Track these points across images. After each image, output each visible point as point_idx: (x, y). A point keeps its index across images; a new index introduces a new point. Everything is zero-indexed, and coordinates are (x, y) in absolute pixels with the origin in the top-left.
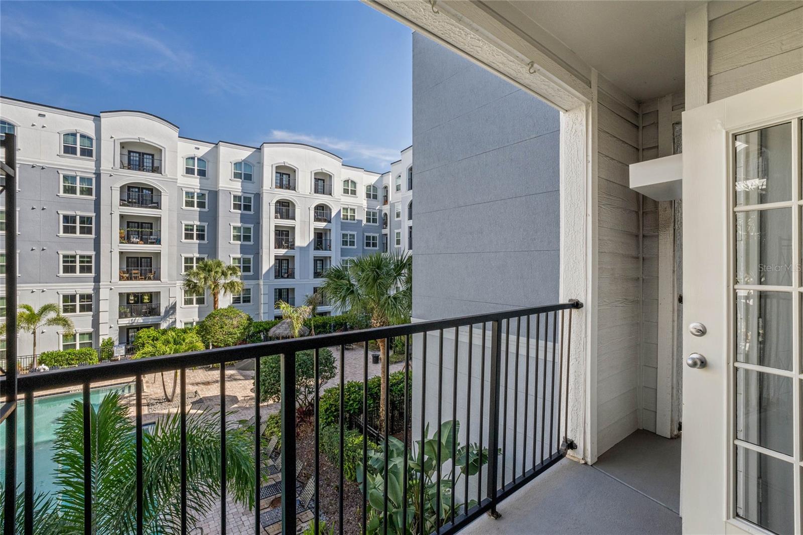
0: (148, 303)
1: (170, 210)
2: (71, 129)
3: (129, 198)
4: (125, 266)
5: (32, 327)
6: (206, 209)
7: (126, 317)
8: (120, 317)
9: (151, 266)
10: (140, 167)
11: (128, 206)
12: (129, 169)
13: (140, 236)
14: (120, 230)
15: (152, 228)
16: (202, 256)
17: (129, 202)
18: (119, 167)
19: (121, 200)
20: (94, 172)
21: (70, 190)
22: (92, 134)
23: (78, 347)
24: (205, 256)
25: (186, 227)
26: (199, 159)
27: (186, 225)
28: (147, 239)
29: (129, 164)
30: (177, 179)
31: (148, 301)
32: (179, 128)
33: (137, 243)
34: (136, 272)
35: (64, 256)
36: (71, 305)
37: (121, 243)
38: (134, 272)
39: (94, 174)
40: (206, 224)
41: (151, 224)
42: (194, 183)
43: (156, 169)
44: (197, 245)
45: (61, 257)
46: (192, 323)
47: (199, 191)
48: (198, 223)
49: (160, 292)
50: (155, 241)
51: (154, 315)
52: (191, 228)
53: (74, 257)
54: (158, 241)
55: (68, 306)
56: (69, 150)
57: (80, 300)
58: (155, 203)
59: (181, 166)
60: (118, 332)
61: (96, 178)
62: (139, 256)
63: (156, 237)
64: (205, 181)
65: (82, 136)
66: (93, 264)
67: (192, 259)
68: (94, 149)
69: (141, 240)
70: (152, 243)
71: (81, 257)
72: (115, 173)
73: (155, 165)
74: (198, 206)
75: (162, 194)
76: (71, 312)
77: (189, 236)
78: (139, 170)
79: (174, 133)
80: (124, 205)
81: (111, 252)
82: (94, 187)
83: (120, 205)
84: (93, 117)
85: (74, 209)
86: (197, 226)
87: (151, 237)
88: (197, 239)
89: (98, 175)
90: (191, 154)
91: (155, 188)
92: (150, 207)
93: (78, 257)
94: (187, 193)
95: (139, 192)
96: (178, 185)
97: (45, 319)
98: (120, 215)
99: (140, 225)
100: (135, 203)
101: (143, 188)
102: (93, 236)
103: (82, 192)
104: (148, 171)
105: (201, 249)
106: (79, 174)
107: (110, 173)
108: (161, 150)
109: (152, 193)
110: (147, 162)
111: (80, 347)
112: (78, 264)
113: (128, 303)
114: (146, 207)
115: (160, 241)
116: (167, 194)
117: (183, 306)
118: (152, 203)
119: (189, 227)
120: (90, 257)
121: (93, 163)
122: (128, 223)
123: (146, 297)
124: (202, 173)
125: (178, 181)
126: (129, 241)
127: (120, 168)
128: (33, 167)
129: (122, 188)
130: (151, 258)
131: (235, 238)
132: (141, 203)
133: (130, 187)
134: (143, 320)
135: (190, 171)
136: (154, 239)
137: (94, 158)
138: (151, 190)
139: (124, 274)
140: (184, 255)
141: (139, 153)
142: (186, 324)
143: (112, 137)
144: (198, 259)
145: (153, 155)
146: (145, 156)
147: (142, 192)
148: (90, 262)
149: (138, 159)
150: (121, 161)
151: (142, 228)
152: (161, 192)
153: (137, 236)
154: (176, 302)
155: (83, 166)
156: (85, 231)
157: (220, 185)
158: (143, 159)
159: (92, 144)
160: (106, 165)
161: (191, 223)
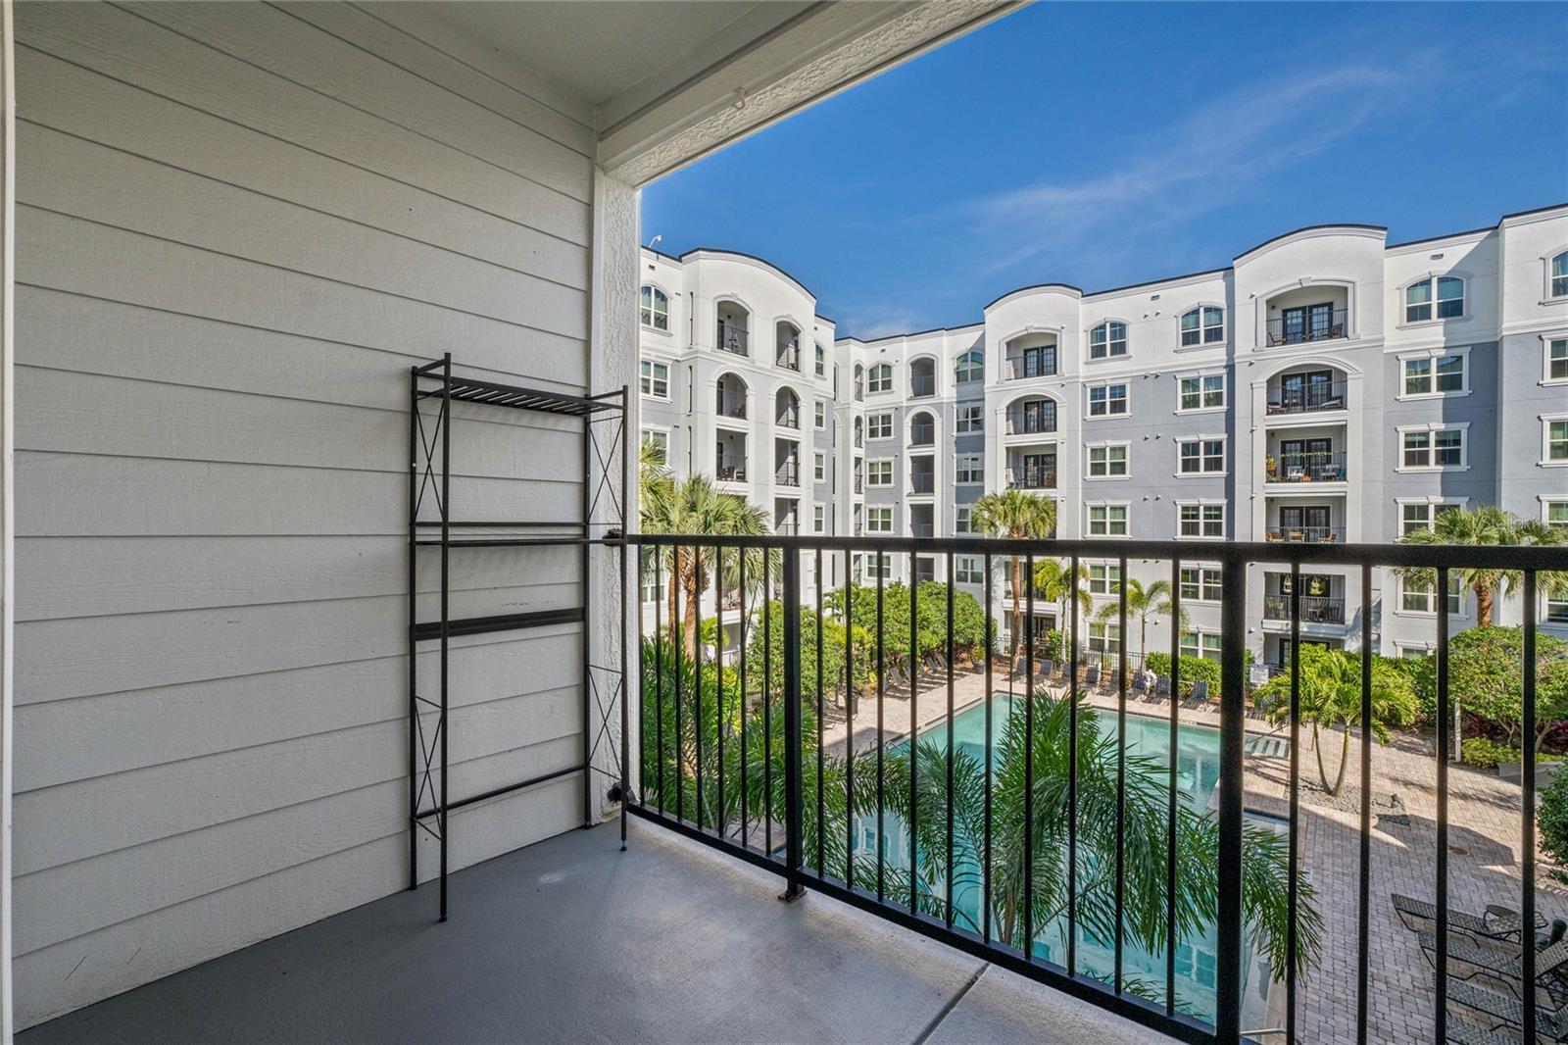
0: (1318, 595)
1: (1366, 408)
2: (1190, 304)
3: (1284, 397)
4: (1277, 524)
5: (1140, 611)
6: (1465, 391)
7: (1277, 617)
8: (1267, 617)
9: (1328, 524)
10: (1306, 334)
11: (1282, 412)
12: (1284, 343)
13: (1306, 465)
14: (1267, 458)
15: (1329, 450)
16: (1452, 501)
17: (1284, 405)
18: (1265, 344)
19: (1269, 403)
20: (1225, 364)
21: (1191, 402)
22: (1221, 302)
23: (1201, 656)
24: (1462, 501)
25: (1410, 439)
26: (1441, 280)
27: (1406, 435)
28: (1317, 471)
29: (1285, 334)
30: (1383, 340)
31: (1319, 593)
32: (1385, 229)
33: (1299, 480)
34: (1297, 534)
35: (1185, 508)
36: (1192, 587)
37: (1269, 481)
38: (1292, 534)
39: (1225, 367)
40: (1463, 428)
41: (1328, 441)
42: (1432, 338)
43: (1336, 331)
44: (1438, 478)
45: (1179, 508)
46: (1423, 652)
47: (1443, 353)
48: (1442, 427)
49: (1344, 576)
50: (1334, 474)
51: (1332, 621)
52: (1423, 438)
53: (1197, 509)
54: (1341, 475)
55: (1188, 587)
56: (1190, 338)
57: (1204, 579)
58: (1336, 398)
59: (1395, 306)
60: (1262, 642)
61: (1228, 374)
62: (1304, 504)
63: (1337, 466)
64: (1458, 325)
65: (1208, 310)
66: (1224, 521)
67: (1423, 510)
68: (1224, 326)
69: (1308, 473)
70: (1329, 478)
71: (1207, 508)
72: (1258, 358)
73: (1336, 322)
74: (1442, 387)
75: (1349, 377)
76: (1192, 597)
77: (1416, 458)
78: (1304, 340)
79: (1373, 243)
80: (1275, 412)
81: (1252, 498)
82: (1224, 390)
83: (1268, 414)
84: (1222, 273)
85: (1196, 431)
86: (1437, 433)
87: (1327, 467)
88: (1437, 463)
89: (1231, 368)
90: (1421, 274)
91: (1335, 368)
92: (1324, 409)
93: (1202, 508)
94: (1411, 364)
95: (1303, 382)
96: (1385, 351)
97: (1155, 603)
98: (1267, 431)
99: (1307, 445)
100: (1295, 405)
101: (1310, 375)
102: (1224, 473)
103: (1208, 403)
104: (1322, 337)
105: (1448, 485)
106: (1203, 373)
107: (1249, 359)
108: (1346, 289)
109: (1330, 379)
110: (1319, 321)
111: (1204, 656)
112: (1202, 521)
113: (1282, 593)
114: (1316, 410)
115: (1345, 474)
116: (1358, 376)
117: (1400, 610)
118: (1330, 398)
119: (1417, 439)
120: (1219, 509)
121: (1223, 350)
122: (1284, 443)
123: (1315, 585)
124: (1452, 309)
125: (1386, 344)
126: (1284, 478)
127: (1267, 346)
128: (1146, 377)
129: (1270, 382)
130: (1327, 509)
131: (1560, 452)
132: (1308, 402)
133: (1285, 377)
134: (1309, 627)
135: (1417, 314)
136: (1333, 470)
137: (1225, 340)
138: (1327, 373)
139: (1274, 538)
140: (1402, 501)
141: (1303, 309)
142: (1406, 650)
143: (1252, 296)
144: (1439, 509)
145: (1330, 305)
146: (1315, 311)
147: (1310, 381)
148: (1219, 517)
149: (1300, 320)
150: (1269, 334)
151: (1309, 451)
152: (1346, 373)
153: (1301, 467)
154: (1380, 601)
155: (1208, 358)
156: (1214, 465)
157: (1505, 325)
158: (1311, 318)
159: (1221, 319)
160: (1243, 347)
161: (1423, 428)
